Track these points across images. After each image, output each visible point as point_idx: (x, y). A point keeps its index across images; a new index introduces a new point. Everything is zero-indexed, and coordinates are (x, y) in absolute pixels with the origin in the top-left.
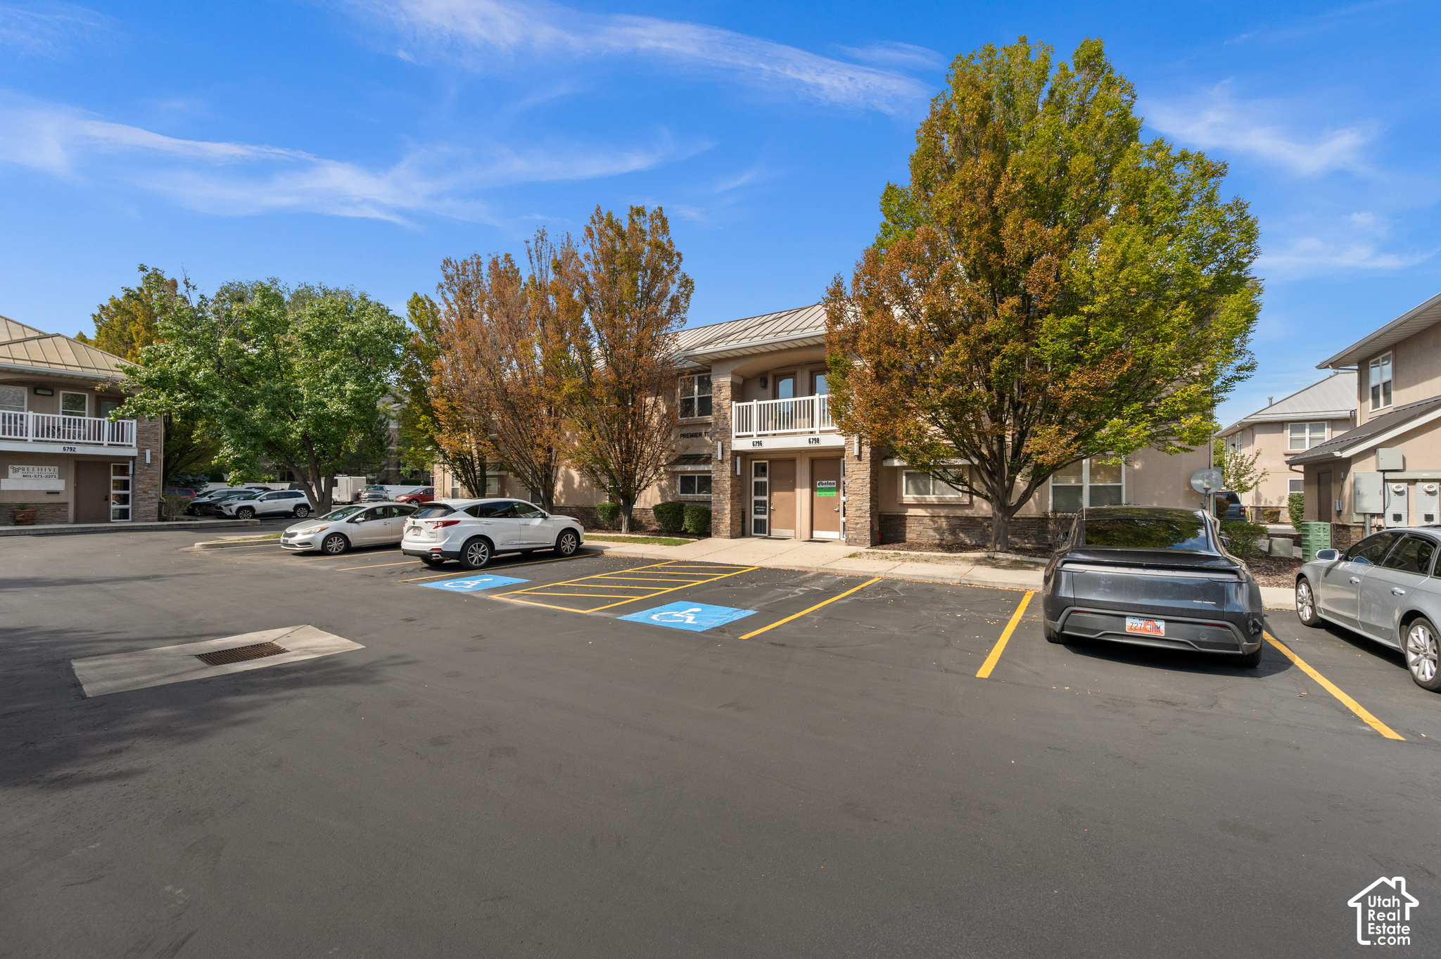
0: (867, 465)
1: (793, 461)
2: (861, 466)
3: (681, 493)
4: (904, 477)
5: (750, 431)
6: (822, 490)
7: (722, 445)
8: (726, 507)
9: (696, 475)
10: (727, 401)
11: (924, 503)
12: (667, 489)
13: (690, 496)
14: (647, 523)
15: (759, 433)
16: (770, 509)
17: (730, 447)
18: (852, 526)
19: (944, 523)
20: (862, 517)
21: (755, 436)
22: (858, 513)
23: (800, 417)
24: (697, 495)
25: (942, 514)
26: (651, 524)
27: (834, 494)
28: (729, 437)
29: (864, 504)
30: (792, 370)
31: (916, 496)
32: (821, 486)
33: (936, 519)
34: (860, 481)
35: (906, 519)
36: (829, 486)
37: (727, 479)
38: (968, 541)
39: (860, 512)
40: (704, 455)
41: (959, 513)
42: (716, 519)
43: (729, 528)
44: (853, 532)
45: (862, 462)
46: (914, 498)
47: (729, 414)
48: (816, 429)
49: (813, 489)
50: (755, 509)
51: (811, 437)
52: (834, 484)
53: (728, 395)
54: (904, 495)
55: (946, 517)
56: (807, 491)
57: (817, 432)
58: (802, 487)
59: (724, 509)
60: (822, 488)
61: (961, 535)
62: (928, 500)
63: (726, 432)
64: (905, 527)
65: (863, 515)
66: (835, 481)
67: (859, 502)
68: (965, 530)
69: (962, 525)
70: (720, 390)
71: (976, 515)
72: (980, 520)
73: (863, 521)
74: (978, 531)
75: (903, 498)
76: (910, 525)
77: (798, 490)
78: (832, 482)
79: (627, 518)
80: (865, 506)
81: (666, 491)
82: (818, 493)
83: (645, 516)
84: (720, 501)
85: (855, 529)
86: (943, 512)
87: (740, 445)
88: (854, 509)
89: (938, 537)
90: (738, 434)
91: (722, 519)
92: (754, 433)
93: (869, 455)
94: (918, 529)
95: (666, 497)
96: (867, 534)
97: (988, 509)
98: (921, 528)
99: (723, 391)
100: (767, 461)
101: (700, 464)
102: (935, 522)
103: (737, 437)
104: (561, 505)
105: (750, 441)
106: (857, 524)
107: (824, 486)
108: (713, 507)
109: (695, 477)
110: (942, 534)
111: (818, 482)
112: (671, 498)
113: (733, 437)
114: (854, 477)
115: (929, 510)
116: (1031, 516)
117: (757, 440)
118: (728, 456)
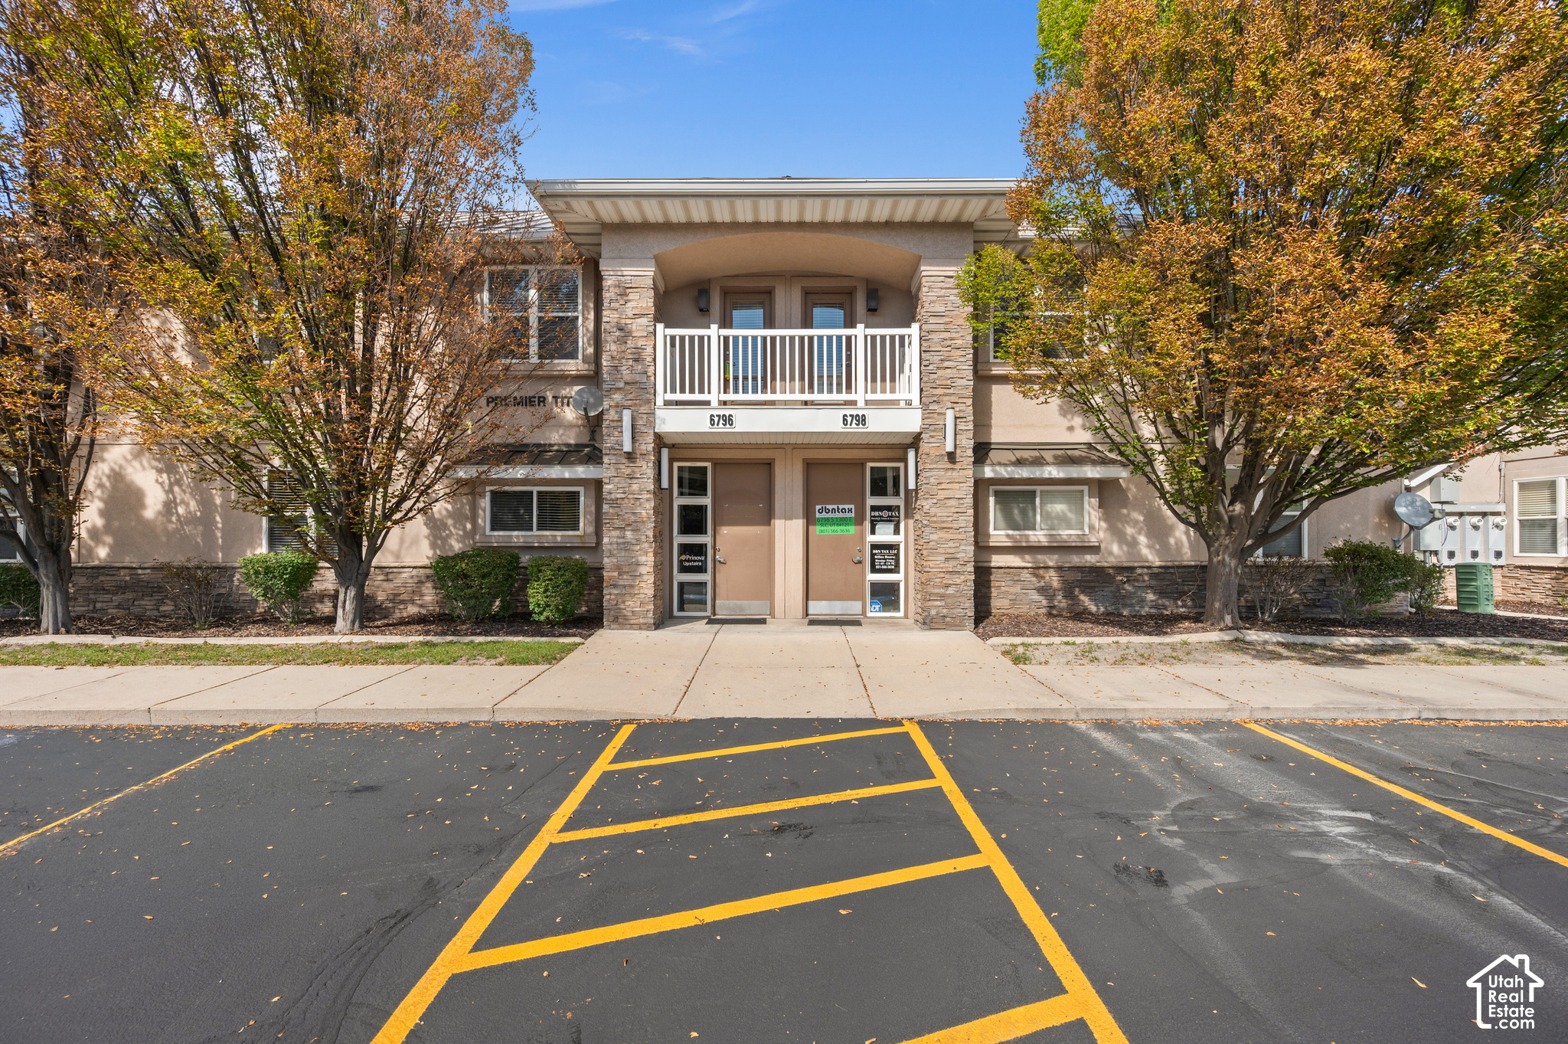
0: (966, 472)
1: (769, 465)
2: (955, 474)
3: (493, 529)
4: (992, 500)
5: (701, 391)
6: (826, 522)
7: (633, 419)
8: (643, 559)
9: (535, 489)
10: (644, 321)
11: (1024, 544)
12: (450, 522)
13: (517, 537)
14: (391, 601)
15: (724, 397)
16: (714, 560)
17: (651, 424)
18: (936, 591)
19: (1054, 579)
20: (958, 573)
21: (714, 403)
22: (950, 566)
23: (783, 378)
24: (535, 532)
25: (1051, 564)
26: (403, 602)
27: (852, 529)
28: (648, 401)
29: (962, 547)
30: (764, 284)
31: (1011, 532)
32: (824, 515)
33: (1041, 572)
34: (953, 502)
35: (991, 574)
36: (841, 515)
37: (646, 496)
38: (1093, 609)
39: (952, 563)
40: (551, 445)
41: (1076, 560)
42: (615, 586)
43: (652, 607)
44: (938, 603)
45: (958, 466)
46: (1008, 536)
47: (650, 350)
48: (859, 396)
49: (810, 519)
50: (681, 562)
51: (848, 412)
52: (850, 510)
53: (647, 308)
54: (992, 531)
55: (1059, 569)
56: (798, 524)
57: (861, 403)
58: (788, 517)
59: (638, 564)
60: (827, 520)
61: (1082, 597)
62: (1032, 538)
63: (641, 391)
64: (989, 587)
65: (959, 568)
66: (852, 506)
67: (951, 544)
68: (1088, 589)
69: (1085, 581)
70: (623, 295)
71: (1106, 565)
72: (1111, 571)
73: (958, 581)
74: (1108, 591)
75: (989, 535)
76: (997, 584)
77: (778, 524)
78: (846, 507)
79: (352, 593)
80: (965, 551)
81: (445, 526)
82: (818, 528)
83: (385, 585)
84: (626, 546)
85: (943, 597)
86: (1051, 560)
87: (674, 422)
88: (942, 558)
89: (1044, 602)
90: (670, 396)
91: (632, 586)
92: (714, 396)
93: (970, 452)
94: (1011, 590)
95: (445, 540)
96: (967, 605)
97: (1121, 553)
98: (1017, 589)
99: (631, 297)
100: (708, 464)
101: (549, 462)
102: (1040, 577)
103: (667, 403)
104: (96, 563)
105: (704, 414)
106: (947, 586)
107: (830, 515)
108: (606, 560)
109: (532, 492)
110: (1051, 598)
111: (818, 507)
112: (461, 540)
113: (660, 402)
114: (942, 495)
115: (1027, 557)
116: (1185, 563)
117: (721, 412)
118: (648, 445)
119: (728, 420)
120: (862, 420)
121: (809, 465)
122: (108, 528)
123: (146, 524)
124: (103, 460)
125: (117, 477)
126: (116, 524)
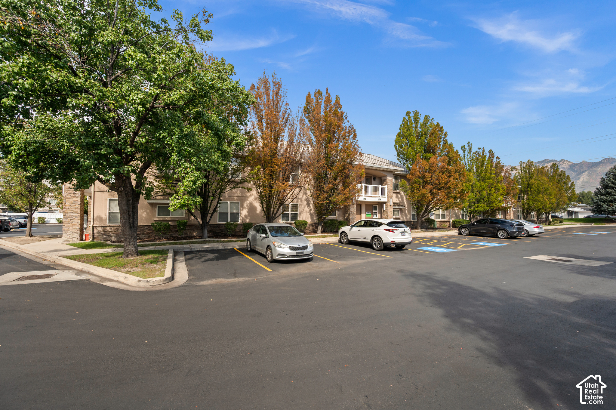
6: (368, 214)
15: (365, 195)
21: (363, 196)
51: (379, 198)
52: (371, 213)
77: (362, 215)
82: (367, 216)
103: (358, 196)
105: (362, 198)
111: (367, 212)
119: (365, 199)
120: (381, 199)
121: (366, 205)
122: (249, 215)
123: (257, 214)
124: (248, 200)
125: (251, 204)
126: (251, 214)
